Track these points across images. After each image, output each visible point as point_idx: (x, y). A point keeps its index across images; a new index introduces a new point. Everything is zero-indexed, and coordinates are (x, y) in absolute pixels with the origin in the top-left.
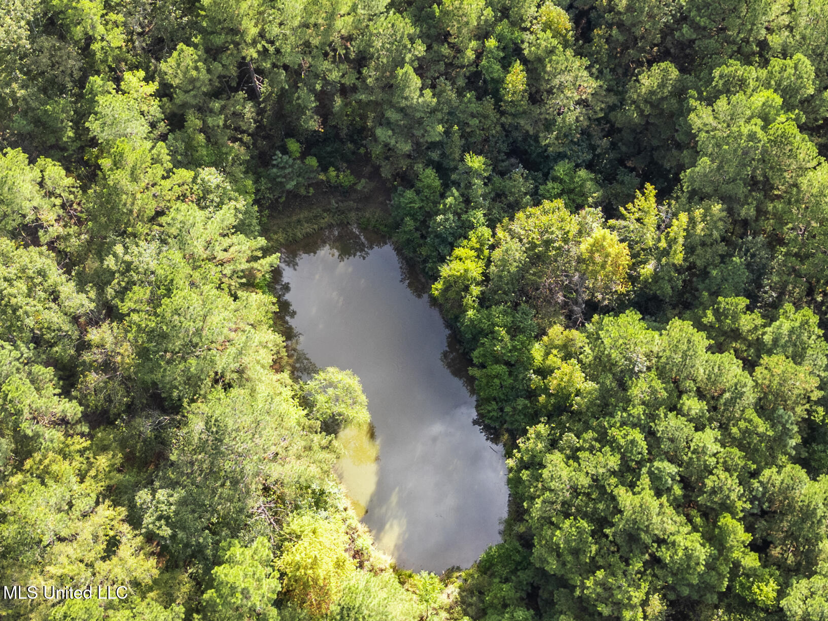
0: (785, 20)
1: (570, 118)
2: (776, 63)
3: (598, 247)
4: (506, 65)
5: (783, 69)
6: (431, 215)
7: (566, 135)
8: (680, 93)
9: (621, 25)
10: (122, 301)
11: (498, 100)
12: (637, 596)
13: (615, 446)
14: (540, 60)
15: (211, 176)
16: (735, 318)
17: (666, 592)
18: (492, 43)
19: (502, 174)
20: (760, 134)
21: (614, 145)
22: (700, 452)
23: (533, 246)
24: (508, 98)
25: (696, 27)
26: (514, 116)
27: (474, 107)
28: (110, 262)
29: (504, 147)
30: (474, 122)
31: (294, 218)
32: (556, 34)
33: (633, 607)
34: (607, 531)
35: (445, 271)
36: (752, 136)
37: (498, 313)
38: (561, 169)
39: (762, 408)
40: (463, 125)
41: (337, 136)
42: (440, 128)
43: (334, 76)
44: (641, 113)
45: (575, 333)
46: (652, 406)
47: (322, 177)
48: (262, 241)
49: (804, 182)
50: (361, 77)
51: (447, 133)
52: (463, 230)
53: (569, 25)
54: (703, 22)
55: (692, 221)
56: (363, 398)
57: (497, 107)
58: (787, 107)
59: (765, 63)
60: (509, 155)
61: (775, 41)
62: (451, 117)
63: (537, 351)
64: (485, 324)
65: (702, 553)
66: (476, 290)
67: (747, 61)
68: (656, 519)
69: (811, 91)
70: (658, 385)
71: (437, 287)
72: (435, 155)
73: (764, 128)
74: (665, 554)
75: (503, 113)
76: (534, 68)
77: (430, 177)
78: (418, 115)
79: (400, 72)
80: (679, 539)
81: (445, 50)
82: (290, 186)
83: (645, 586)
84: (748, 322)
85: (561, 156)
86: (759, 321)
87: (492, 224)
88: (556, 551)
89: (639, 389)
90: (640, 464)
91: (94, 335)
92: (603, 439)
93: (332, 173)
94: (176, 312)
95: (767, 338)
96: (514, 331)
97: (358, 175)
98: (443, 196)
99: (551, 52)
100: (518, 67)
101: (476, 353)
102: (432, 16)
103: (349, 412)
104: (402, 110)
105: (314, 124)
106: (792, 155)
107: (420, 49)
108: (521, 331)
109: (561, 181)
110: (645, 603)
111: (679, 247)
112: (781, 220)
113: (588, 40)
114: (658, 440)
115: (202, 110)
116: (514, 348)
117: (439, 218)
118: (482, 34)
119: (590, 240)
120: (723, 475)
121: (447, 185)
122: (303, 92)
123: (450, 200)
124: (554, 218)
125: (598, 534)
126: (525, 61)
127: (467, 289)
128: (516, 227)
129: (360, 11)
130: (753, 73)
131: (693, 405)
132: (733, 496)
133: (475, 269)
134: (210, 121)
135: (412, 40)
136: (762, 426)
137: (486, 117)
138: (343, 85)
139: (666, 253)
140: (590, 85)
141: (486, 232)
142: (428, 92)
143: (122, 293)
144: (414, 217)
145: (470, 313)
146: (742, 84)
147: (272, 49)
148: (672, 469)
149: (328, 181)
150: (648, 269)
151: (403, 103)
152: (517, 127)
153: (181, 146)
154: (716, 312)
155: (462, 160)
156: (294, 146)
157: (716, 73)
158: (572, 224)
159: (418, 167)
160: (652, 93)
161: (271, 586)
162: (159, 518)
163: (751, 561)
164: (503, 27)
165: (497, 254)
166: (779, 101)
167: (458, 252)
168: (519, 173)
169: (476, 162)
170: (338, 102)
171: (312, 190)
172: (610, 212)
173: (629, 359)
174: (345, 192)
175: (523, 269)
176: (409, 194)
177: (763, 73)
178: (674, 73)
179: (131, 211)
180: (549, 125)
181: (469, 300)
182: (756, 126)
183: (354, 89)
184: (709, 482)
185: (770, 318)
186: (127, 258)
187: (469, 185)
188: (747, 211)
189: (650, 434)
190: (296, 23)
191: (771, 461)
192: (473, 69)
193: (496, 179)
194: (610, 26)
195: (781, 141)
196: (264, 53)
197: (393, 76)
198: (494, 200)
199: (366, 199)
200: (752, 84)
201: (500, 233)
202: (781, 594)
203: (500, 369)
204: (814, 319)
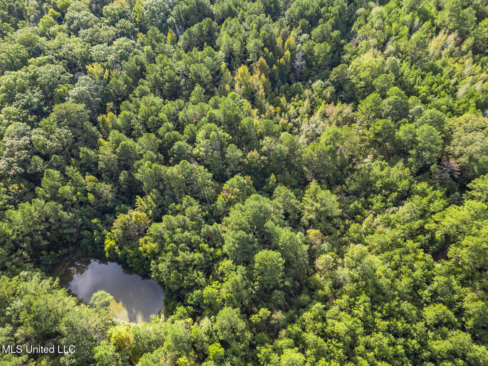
0: (141, 147)
1: (110, 196)
2: (144, 156)
3: (137, 216)
4: (86, 196)
5: (146, 156)
6: (93, 241)
7: (112, 201)
8: (130, 175)
9: (107, 171)
10: (19, 319)
11: (90, 204)
12: (195, 275)
13: (169, 251)
14: (94, 189)
15: (24, 273)
16: (175, 208)
17: (201, 270)
18: (79, 193)
19: (104, 220)
20: (151, 170)
21: (126, 196)
22: (186, 237)
23: (122, 227)
24: (92, 202)
25: (123, 160)
26: (97, 205)
27: (85, 210)
28: (8, 313)
29: (100, 213)
30: (88, 213)
31: (58, 271)
32: (93, 181)
33: (196, 278)
34: (180, 268)
35: (106, 249)
36: (150, 172)
37: (125, 248)
38: (117, 208)
39: (192, 219)
40: (86, 216)
41: (55, 243)
42: (80, 220)
43: (42, 227)
44: (125, 185)
45: (145, 237)
46: (171, 237)
47: (58, 255)
48: (51, 278)
49: (167, 173)
50: (50, 223)
51: (83, 220)
52: (103, 237)
53: (95, 178)
54: (124, 158)
55: (152, 197)
56: (108, 294)
57: (91, 206)
58: (153, 162)
59: (143, 158)
60: (103, 215)
61: (141, 152)
62: (81, 216)
63: (141, 249)
64: (124, 252)
65: (201, 255)
66: (117, 248)
67: (139, 159)
68: (187, 257)
69: (156, 157)
70: (169, 232)
71: (107, 255)
72: (84, 227)
73: (151, 169)
74: (195, 262)
75: (94, 206)
76: (93, 192)
77: (86, 233)
78: (72, 220)
79: (59, 214)
80: (195, 257)
81: (68, 202)
82: (50, 263)
83: (195, 272)
84: (178, 207)
85: (115, 206)
86: (180, 205)
87: (110, 231)
88: (174, 283)
89: (166, 236)
90: (177, 250)
91: (17, 335)
92: (166, 252)
93: (60, 252)
94: (37, 307)
95: (184, 207)
96: (132, 248)
97: (68, 248)
98: (93, 234)
99: (95, 186)
100: (89, 194)
101: (128, 261)
102: (58, 198)
103: (107, 300)
104: (67, 222)
105: (45, 243)
106: (160, 170)
107: (61, 206)
108: (133, 247)
109: (119, 211)
110: (198, 275)
111: (153, 203)
112: (170, 184)
113: (102, 178)
114: (177, 242)
115: (9, 260)
116: (135, 252)
117: (96, 239)
118: (75, 193)
119: (134, 216)
120: (193, 237)
121: (92, 232)
122: (36, 237)
123: (95, 233)
124: (122, 217)
125: (179, 271)
126: (91, 192)
127: (114, 249)
128: (115, 226)
129: (38, 208)
130: (142, 161)
131: (179, 230)
132: (199, 239)
133: (113, 243)
134: (14, 261)
135: (57, 205)
136: (194, 223)
137: (90, 210)
138: (46, 228)
139: (151, 207)
140: (109, 186)
141: (110, 233)
142: (70, 214)
143: (18, 318)
144: (89, 244)
145: (119, 253)
146: (141, 164)
147: (19, 233)
148: (184, 244)
149: (61, 255)
150: (151, 212)
151: (66, 220)
152: (100, 207)
153: (9, 273)
154: (171, 210)
155: (91, 223)
156: (44, 252)
157: (134, 166)
158: (127, 216)
159: (82, 233)
160: (125, 179)
161: (112, 348)
162: (70, 359)
163: (212, 249)
164: (79, 188)
165: (115, 235)
166: (150, 162)
167: (105, 243)
168: (107, 216)
169: (95, 221)
170: (48, 233)
171: (58, 260)
172: (134, 208)
173: (159, 232)
174: (68, 254)
175: (124, 234)
176: (84, 240)
177: (144, 159)
178: (126, 172)
179: (5, 297)
180: (107, 201)
181: (116, 251)
182: (149, 169)
183: (50, 227)
184: (192, 241)
185: (181, 203)
186: (13, 308)
187: (98, 227)
188: (161, 187)
189: (175, 242)
190: (22, 222)
191: (201, 228)
192: (78, 202)
193: (104, 221)
194: (105, 173)
195: (156, 169)
196: (18, 235)
197: (58, 216)
198: (106, 226)
199: (74, 252)
200: (143, 163)
201: (113, 231)
202: (222, 251)
203: (136, 259)
204: (189, 197)
